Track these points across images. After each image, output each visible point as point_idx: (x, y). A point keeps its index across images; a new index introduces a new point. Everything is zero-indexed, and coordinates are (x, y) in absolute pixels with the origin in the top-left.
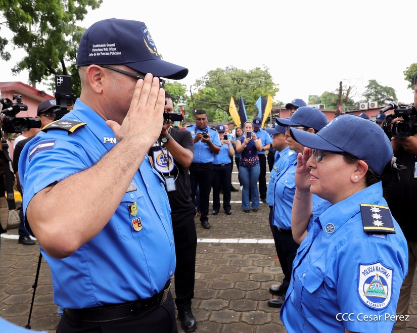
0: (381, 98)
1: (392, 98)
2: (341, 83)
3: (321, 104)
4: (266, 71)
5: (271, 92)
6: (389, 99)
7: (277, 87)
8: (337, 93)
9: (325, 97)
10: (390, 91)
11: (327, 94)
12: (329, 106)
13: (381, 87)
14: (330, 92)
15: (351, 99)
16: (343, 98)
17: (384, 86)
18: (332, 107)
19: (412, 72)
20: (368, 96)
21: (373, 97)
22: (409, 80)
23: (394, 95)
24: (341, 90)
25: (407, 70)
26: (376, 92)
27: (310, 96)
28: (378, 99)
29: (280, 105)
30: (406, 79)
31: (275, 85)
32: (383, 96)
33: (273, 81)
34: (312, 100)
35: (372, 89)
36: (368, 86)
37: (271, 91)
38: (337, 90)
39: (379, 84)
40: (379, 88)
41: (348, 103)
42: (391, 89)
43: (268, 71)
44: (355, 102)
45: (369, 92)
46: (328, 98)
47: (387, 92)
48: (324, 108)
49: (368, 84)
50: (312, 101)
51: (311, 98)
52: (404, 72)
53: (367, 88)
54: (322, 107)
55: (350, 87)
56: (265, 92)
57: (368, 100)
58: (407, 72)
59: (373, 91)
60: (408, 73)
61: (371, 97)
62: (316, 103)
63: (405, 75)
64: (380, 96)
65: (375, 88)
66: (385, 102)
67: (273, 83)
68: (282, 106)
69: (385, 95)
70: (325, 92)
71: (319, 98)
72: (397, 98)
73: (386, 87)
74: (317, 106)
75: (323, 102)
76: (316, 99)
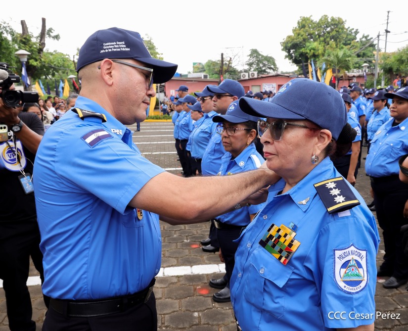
0: (263, 67)
1: (272, 66)
2: (222, 55)
3: (204, 73)
4: (150, 41)
6: (270, 68)
7: (161, 56)
9: (209, 66)
10: (270, 60)
12: (213, 74)
13: (262, 56)
14: (214, 60)
15: (235, 67)
16: (225, 68)
17: (265, 55)
18: (217, 76)
19: (287, 43)
20: (250, 65)
21: (255, 66)
22: (286, 52)
23: (274, 64)
25: (283, 41)
26: (258, 61)
27: (194, 64)
28: (260, 68)
30: (283, 50)
31: (159, 54)
32: (264, 65)
33: (157, 51)
34: (196, 68)
35: (253, 57)
36: (250, 55)
39: (260, 53)
40: (260, 57)
41: (232, 72)
42: (271, 58)
43: (152, 41)
44: (239, 71)
45: (251, 61)
46: (212, 68)
47: (268, 61)
48: (208, 78)
49: (250, 53)
50: (196, 70)
51: (195, 66)
52: (281, 43)
53: (249, 57)
54: (205, 77)
55: (231, 58)
57: (251, 69)
58: (284, 43)
59: (254, 59)
60: (284, 45)
61: (253, 65)
62: (201, 72)
63: (282, 45)
64: (261, 65)
65: (257, 57)
66: (267, 71)
67: (157, 53)
69: (266, 63)
70: (209, 61)
71: (203, 66)
72: (277, 66)
73: (267, 57)
74: (202, 75)
75: (207, 71)
76: (201, 66)
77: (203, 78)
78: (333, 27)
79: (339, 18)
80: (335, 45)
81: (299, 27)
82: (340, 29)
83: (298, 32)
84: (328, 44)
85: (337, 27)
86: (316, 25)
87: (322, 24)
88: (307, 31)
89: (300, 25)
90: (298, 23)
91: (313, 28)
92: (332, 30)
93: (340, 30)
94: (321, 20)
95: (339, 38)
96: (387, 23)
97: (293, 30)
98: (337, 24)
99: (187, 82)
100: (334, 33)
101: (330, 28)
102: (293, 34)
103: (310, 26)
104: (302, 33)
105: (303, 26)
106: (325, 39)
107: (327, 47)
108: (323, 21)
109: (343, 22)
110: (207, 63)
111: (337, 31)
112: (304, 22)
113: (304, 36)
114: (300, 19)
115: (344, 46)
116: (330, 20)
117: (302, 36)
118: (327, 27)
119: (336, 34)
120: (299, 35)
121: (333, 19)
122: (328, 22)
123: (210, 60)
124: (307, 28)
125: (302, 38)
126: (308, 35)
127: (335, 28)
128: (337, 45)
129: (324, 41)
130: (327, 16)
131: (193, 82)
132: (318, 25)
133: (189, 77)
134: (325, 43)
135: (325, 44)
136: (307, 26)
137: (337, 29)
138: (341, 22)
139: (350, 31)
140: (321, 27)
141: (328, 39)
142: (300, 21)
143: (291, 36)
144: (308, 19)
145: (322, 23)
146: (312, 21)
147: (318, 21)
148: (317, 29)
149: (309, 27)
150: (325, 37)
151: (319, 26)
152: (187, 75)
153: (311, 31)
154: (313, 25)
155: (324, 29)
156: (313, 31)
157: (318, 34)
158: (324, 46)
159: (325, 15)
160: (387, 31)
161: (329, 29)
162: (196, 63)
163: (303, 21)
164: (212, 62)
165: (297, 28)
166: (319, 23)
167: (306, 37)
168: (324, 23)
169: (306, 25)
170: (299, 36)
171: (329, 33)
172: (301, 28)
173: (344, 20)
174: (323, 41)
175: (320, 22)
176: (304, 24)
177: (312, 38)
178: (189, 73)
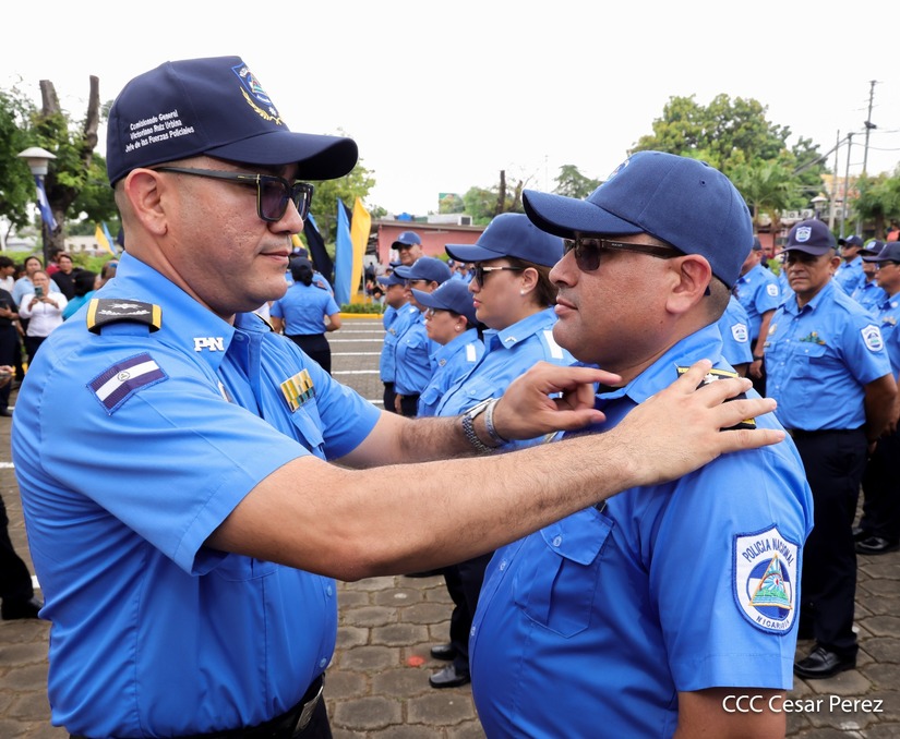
2: (503, 174)
3: (463, 215)
5: (358, 189)
7: (371, 176)
8: (496, 192)
9: (472, 200)
11: (476, 192)
12: (481, 217)
13: (586, 181)
14: (483, 188)
24: (503, 186)
25: (633, 148)
26: (576, 190)
27: (442, 195)
29: (378, 216)
31: (367, 172)
33: (363, 165)
34: (445, 203)
35: (567, 183)
36: (561, 178)
37: (358, 184)
38: (494, 187)
39: (582, 174)
40: (582, 182)
46: (479, 202)
48: (471, 225)
49: (559, 173)
50: (446, 207)
51: (443, 200)
52: (627, 152)
53: (558, 183)
54: (465, 221)
55: (521, 182)
56: (346, 188)
59: (570, 187)
62: (455, 211)
65: (575, 182)
67: (362, 169)
68: (382, 218)
70: (473, 188)
71: (460, 201)
73: (596, 182)
74: (457, 218)
75: (468, 210)
76: (455, 200)
77: (460, 223)
78: (739, 120)
79: (752, 101)
80: (743, 158)
81: (667, 117)
82: (754, 123)
83: (664, 127)
84: (729, 156)
85: (747, 121)
86: (703, 114)
87: (716, 113)
88: (684, 127)
89: (670, 114)
90: (666, 110)
91: (697, 121)
92: (737, 125)
93: (755, 126)
94: (714, 103)
95: (752, 144)
96: (870, 107)
97: (653, 124)
98: (749, 113)
99: (426, 232)
100: (742, 132)
101: (732, 122)
102: (654, 134)
103: (691, 116)
104: (674, 131)
105: (677, 117)
106: (722, 145)
107: (727, 162)
108: (719, 108)
109: (760, 110)
110: (468, 193)
111: (747, 129)
112: (677, 109)
113: (677, 138)
114: (669, 100)
115: (763, 161)
116: (732, 106)
117: (673, 137)
118: (727, 119)
119: (746, 135)
120: (666, 135)
121: (739, 104)
122: (729, 110)
123: (476, 188)
124: (684, 122)
125: (672, 141)
126: (686, 136)
127: (744, 121)
128: (747, 158)
129: (721, 149)
130: (726, 96)
131: (439, 232)
132: (708, 115)
133: (429, 221)
134: (722, 153)
135: (723, 156)
136: (684, 117)
137: (748, 125)
138: (756, 108)
139: (771, 131)
140: (713, 117)
141: (728, 146)
142: (669, 105)
143: (650, 137)
144: (686, 102)
145: (717, 110)
146: (695, 107)
147: (707, 106)
148: (706, 123)
149: (689, 119)
150: (723, 140)
151: (710, 115)
152: (425, 219)
153: (693, 126)
154: (698, 115)
155: (720, 123)
156: (697, 128)
157: (706, 134)
158: (720, 161)
159: (722, 95)
160: (869, 126)
161: (730, 124)
162: (445, 194)
163: (675, 105)
164: (479, 190)
165: (663, 120)
166: (709, 111)
167: (683, 141)
168: (721, 110)
169: (683, 113)
170: (668, 138)
171: (729, 131)
172: (672, 121)
173: (763, 106)
174: (717, 150)
175: (713, 110)
176: (676, 111)
177: (693, 142)
178: (431, 213)
